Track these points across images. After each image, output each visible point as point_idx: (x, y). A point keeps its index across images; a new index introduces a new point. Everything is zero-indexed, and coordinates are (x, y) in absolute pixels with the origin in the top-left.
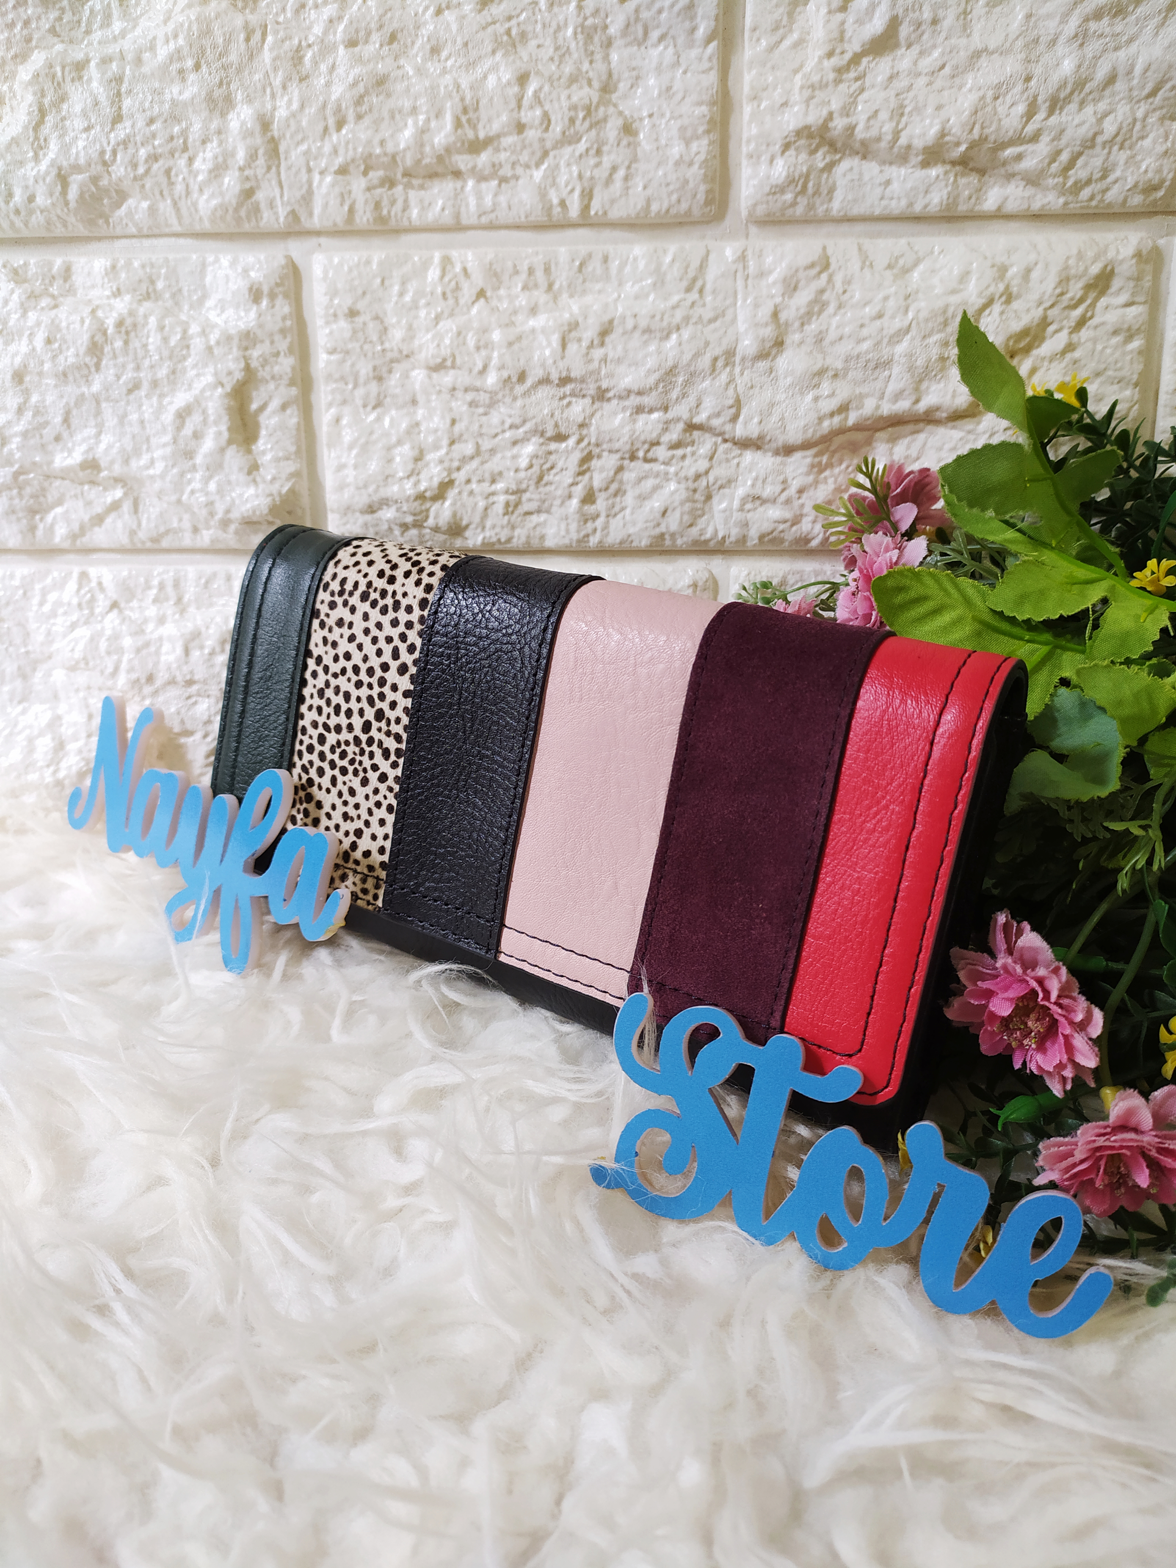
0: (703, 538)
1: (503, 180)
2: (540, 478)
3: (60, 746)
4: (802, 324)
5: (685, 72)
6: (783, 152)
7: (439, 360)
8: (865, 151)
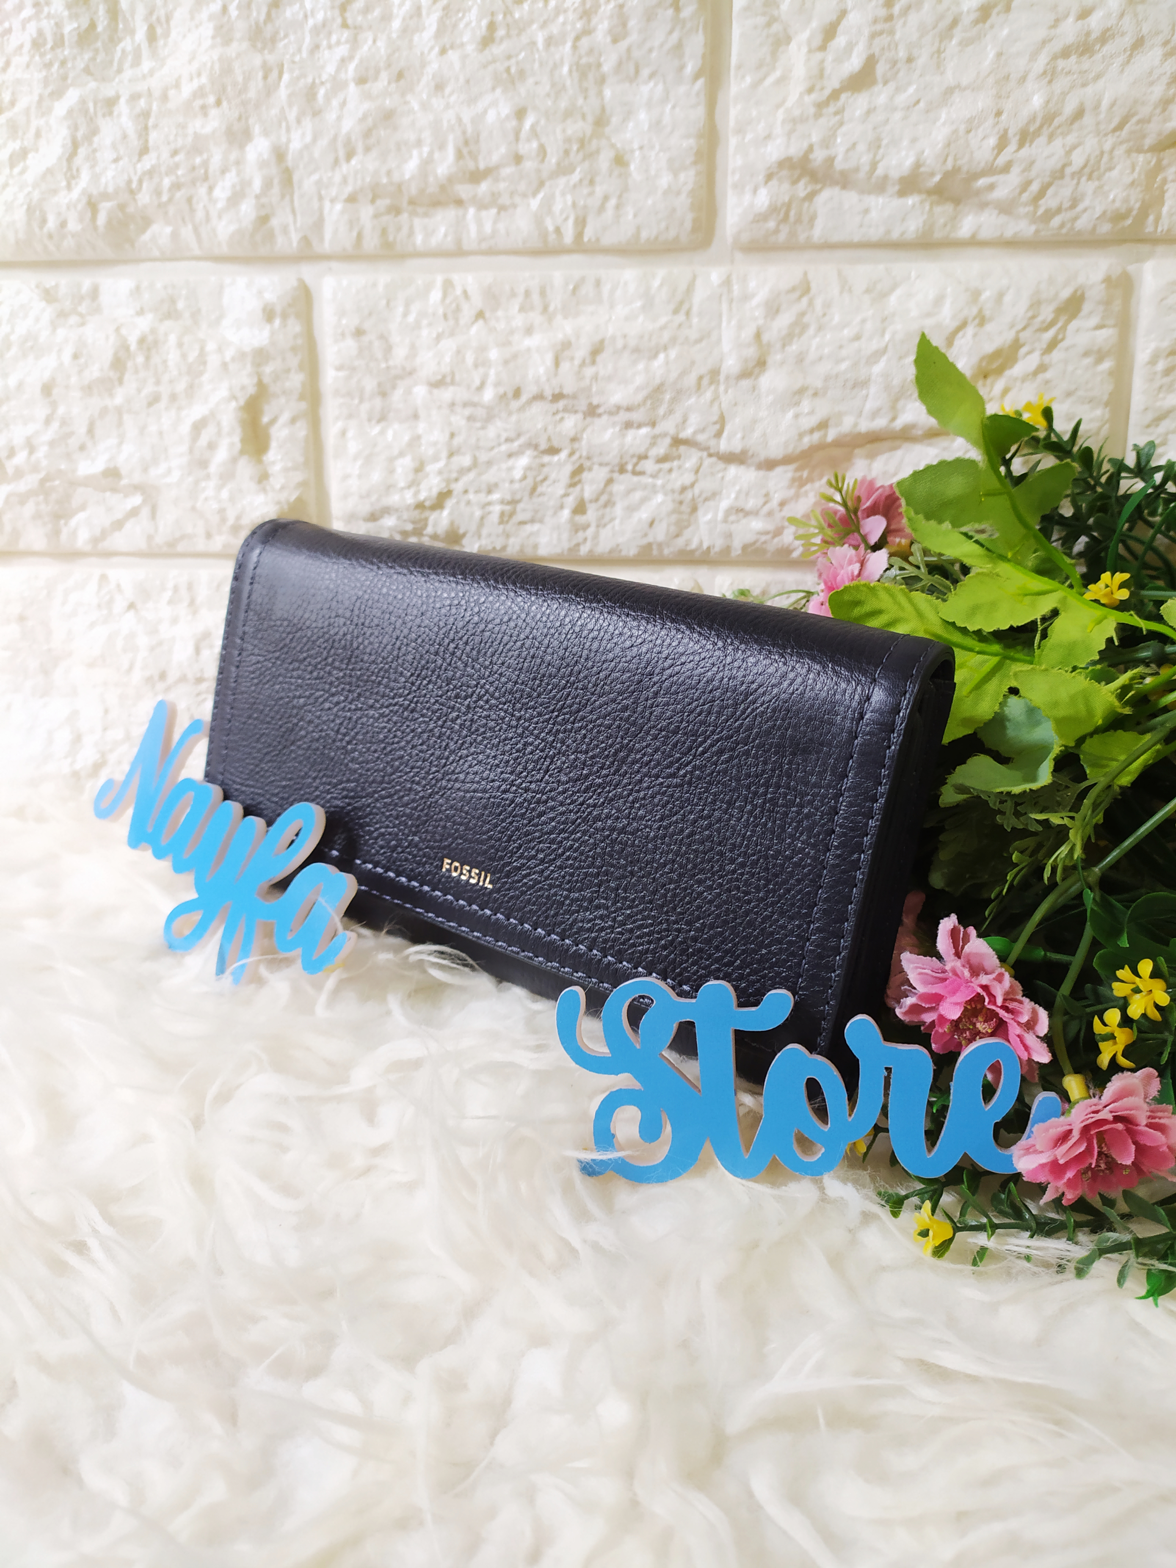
0: (688, 548)
1: (502, 208)
2: (533, 490)
3: (77, 739)
4: (784, 346)
5: (674, 107)
6: (766, 183)
7: (439, 377)
8: (845, 181)
